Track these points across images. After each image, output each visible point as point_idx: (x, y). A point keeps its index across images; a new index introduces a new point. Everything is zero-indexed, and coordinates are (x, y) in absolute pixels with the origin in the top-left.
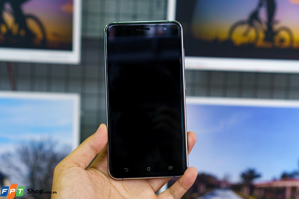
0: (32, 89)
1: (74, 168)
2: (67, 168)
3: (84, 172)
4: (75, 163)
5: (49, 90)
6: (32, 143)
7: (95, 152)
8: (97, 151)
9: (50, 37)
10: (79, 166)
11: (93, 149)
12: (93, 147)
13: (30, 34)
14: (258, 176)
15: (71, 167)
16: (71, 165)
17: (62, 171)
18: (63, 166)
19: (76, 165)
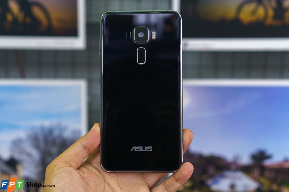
0: (40, 76)
1: (65, 168)
2: (58, 168)
3: (75, 173)
4: (67, 163)
5: (56, 76)
6: (42, 128)
7: (87, 152)
8: (89, 150)
9: (55, 24)
10: (71, 166)
11: (85, 148)
12: (85, 147)
13: (36, 21)
14: (269, 157)
15: (62, 167)
16: (62, 166)
17: (53, 171)
18: (55, 166)
19: (68, 165)
